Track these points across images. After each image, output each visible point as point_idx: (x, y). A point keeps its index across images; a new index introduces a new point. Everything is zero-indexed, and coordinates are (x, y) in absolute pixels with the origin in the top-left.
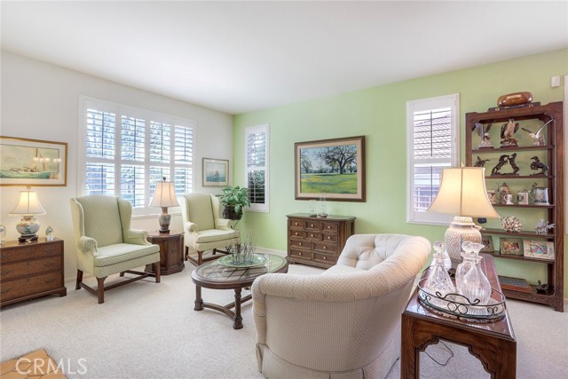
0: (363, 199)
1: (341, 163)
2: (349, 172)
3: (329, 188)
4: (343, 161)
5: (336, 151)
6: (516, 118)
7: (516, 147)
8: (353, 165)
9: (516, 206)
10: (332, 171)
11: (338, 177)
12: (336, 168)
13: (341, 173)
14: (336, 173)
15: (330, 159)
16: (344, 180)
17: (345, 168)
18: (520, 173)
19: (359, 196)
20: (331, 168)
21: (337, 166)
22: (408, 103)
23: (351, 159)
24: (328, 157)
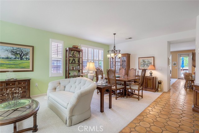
0: (33, 71)
1: (21, 55)
2: (26, 59)
3: (13, 66)
4: (22, 55)
5: (18, 50)
6: (76, 51)
7: (75, 57)
8: (27, 57)
9: (76, 70)
10: (15, 58)
11: (18, 61)
12: (18, 57)
13: (21, 59)
14: (17, 59)
15: (14, 53)
16: (22, 63)
17: (24, 57)
18: (76, 63)
19: (31, 69)
20: (15, 57)
21: (18, 56)
22: (50, 39)
23: (27, 54)
24: (13, 52)
